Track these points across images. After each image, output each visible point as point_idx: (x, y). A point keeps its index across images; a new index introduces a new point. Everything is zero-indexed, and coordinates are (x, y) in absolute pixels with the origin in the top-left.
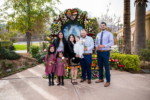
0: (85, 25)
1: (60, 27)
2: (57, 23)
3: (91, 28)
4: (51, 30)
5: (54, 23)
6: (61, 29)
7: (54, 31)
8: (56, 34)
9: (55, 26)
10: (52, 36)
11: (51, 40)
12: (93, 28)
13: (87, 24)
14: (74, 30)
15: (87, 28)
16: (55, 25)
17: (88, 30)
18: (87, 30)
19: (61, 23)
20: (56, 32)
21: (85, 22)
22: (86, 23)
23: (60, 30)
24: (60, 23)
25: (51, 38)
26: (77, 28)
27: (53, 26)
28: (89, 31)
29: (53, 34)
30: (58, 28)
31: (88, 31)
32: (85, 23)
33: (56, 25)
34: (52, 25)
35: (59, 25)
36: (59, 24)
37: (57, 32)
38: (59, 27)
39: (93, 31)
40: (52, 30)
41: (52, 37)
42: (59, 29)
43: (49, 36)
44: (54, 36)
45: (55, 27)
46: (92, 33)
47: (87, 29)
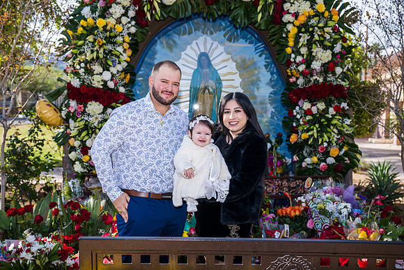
0: (290, 27)
1: (128, 39)
2: (104, 13)
3: (325, 48)
4: (67, 59)
5: (86, 11)
6: (130, 52)
7: (86, 62)
8: (97, 82)
9: (91, 30)
10: (73, 93)
11: (66, 121)
12: (338, 48)
13: (302, 19)
14: (204, 60)
15: (304, 50)
16: (90, 21)
17: (309, 59)
18: (299, 59)
19: (132, 13)
20: (97, 68)
21: (287, 6)
22: (296, 15)
23: (125, 57)
24: (127, 9)
25: (68, 106)
26: (221, 48)
27: (80, 30)
28: (316, 65)
29: (76, 83)
30: (114, 43)
31: (308, 66)
32: (287, 18)
33: (101, 23)
34: (72, 25)
35: (119, 28)
36: (119, 21)
37: (106, 68)
38: (119, 39)
39: (338, 70)
40: (75, 56)
41: (73, 103)
42: (120, 49)
43: (53, 96)
44: (84, 94)
45: (90, 38)
46: (331, 78)
47: (297, 52)
